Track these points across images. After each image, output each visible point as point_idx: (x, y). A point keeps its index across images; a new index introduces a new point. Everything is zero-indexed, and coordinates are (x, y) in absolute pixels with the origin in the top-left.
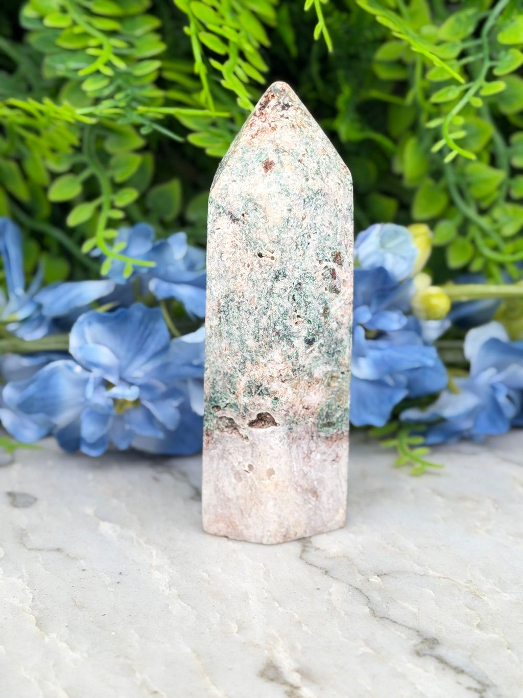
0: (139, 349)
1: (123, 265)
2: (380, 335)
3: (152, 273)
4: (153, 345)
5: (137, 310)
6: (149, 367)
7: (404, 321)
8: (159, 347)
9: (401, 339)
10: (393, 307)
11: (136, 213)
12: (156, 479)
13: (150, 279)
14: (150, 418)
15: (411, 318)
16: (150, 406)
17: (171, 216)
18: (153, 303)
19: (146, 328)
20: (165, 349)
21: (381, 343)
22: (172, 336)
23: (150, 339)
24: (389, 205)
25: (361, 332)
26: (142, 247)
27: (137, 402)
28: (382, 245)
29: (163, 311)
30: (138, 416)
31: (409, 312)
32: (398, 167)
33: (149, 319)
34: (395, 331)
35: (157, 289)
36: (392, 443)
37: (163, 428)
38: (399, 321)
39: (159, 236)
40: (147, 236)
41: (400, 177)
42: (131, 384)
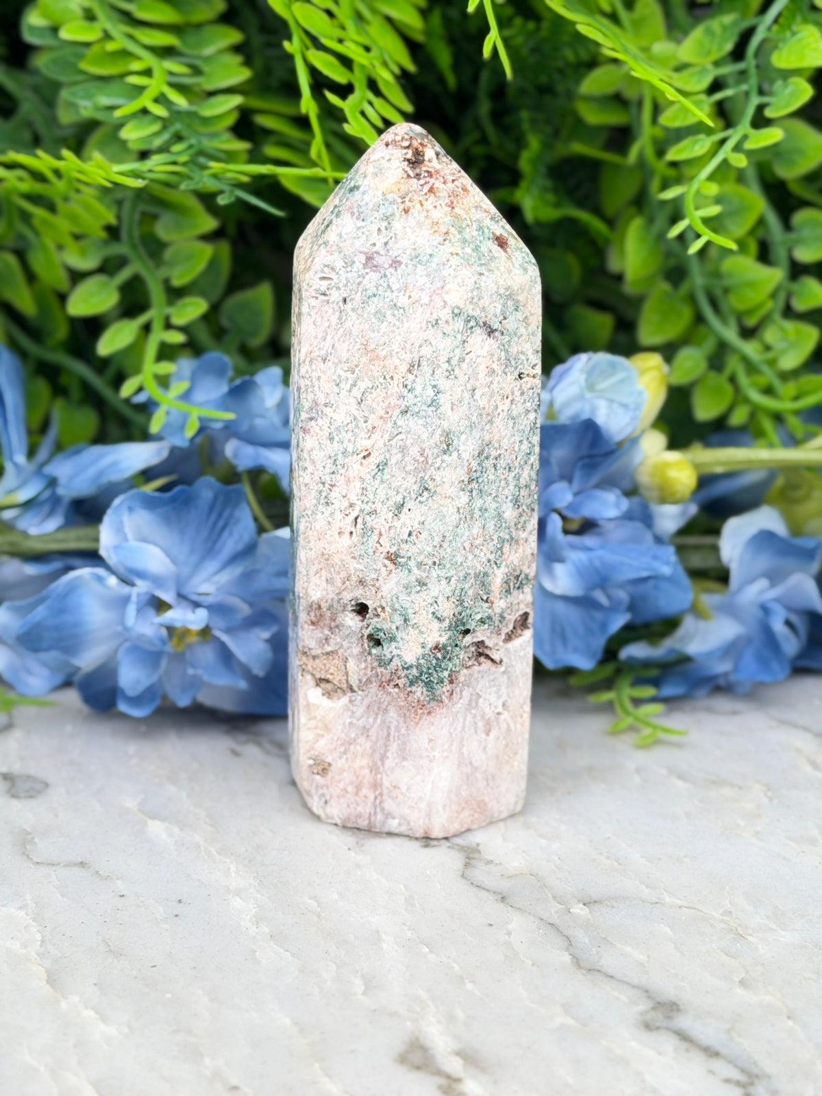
0: (210, 550)
1: (185, 417)
2: (588, 526)
3: (230, 430)
4: (231, 543)
5: (206, 488)
6: (226, 577)
7: (625, 504)
8: (240, 547)
9: (618, 533)
10: (608, 483)
11: (204, 336)
12: (236, 754)
13: (227, 440)
14: (226, 656)
15: (635, 500)
16: (224, 638)
17: (258, 340)
18: (231, 477)
19: (220, 516)
20: (250, 550)
21: (589, 540)
22: (261, 530)
23: (226, 534)
24: (602, 323)
25: (555, 523)
26: (213, 390)
27: (206, 632)
28: (590, 386)
29: (247, 489)
30: (206, 654)
31: (632, 492)
32: (614, 265)
33: (226, 503)
34: (610, 520)
35: (236, 455)
36: (606, 696)
37: (247, 673)
38: (617, 505)
39: (239, 372)
40: (220, 372)
41: (619, 278)
42: (197, 605)
